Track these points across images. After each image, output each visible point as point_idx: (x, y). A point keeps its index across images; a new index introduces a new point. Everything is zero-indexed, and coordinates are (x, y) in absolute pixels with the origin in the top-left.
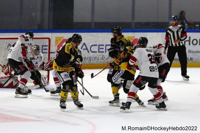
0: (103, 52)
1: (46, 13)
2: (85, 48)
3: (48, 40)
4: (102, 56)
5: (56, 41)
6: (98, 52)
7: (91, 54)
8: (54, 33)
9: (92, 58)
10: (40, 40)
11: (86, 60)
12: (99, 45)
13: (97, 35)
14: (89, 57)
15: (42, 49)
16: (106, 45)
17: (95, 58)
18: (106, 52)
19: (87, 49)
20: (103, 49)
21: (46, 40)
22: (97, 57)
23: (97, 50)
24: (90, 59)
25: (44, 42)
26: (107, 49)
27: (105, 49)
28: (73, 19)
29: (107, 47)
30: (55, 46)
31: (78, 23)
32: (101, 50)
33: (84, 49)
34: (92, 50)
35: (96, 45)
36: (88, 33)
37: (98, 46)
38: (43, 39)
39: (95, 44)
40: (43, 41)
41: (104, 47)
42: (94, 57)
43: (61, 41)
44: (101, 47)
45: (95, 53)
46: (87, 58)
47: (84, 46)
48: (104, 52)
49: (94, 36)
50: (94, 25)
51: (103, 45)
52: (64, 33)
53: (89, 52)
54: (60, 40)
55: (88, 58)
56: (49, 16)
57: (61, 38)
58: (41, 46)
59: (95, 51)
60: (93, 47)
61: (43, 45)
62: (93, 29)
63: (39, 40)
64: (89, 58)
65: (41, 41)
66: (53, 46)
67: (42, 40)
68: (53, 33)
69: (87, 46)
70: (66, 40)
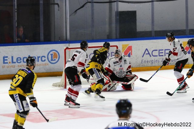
0: (162, 56)
1: (114, 25)
2: (148, 53)
3: (116, 47)
4: (162, 59)
5: (123, 48)
6: (158, 56)
7: (153, 58)
11: (149, 63)
12: (159, 50)
13: (157, 42)
15: (111, 55)
16: (165, 50)
18: (165, 55)
19: (149, 54)
20: (162, 53)
22: (158, 61)
23: (158, 54)
24: (152, 61)
25: (113, 49)
26: (166, 53)
27: (164, 53)
28: (136, 29)
29: (166, 51)
30: (122, 53)
31: (140, 32)
32: (161, 54)
33: (146, 54)
34: (154, 55)
35: (157, 50)
36: (149, 40)
39: (156, 49)
41: (163, 51)
42: (156, 60)
44: (160, 51)
46: (149, 61)
47: (147, 51)
48: (164, 55)
49: (155, 43)
50: (154, 33)
51: (163, 50)
53: (150, 56)
55: (151, 61)
56: (116, 28)
57: (126, 45)
58: (110, 53)
60: (154, 51)
62: (153, 37)
68: (120, 42)
69: (149, 51)
70: (131, 47)
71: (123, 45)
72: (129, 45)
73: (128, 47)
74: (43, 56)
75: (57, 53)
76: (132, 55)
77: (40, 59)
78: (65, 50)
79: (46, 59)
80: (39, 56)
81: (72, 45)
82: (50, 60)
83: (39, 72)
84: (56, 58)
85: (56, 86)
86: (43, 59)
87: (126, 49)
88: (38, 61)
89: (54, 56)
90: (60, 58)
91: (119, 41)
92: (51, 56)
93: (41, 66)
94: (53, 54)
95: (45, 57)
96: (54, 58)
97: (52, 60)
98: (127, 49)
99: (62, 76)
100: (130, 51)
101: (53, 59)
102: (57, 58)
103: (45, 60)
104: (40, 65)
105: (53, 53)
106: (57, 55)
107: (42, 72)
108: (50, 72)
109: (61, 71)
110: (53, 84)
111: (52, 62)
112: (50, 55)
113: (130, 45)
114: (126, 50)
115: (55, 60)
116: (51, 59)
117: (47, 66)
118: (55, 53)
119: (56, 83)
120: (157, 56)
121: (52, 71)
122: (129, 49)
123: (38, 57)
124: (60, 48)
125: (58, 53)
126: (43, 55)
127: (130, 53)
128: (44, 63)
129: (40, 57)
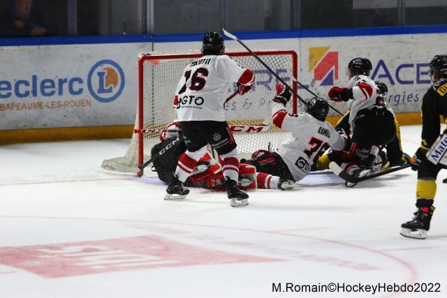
0: (428, 82)
2: (384, 73)
3: (290, 56)
5: (311, 57)
6: (415, 82)
7: (399, 89)
8: (307, 39)
9: (401, 98)
10: (272, 56)
12: (419, 66)
13: (414, 40)
14: (394, 95)
17: (408, 98)
19: (388, 75)
21: (286, 56)
22: (414, 97)
23: (413, 77)
24: (397, 99)
25: (282, 62)
28: (351, 3)
30: (310, 71)
31: (363, 10)
32: (423, 78)
33: (380, 76)
34: (403, 79)
35: (412, 66)
36: (390, 36)
37: (415, 66)
38: (279, 56)
39: (409, 63)
40: (278, 60)
42: (407, 94)
43: (323, 57)
44: (422, 69)
45: (410, 85)
47: (381, 67)
49: (406, 43)
50: (404, 14)
52: (331, 38)
53: (392, 83)
54: (321, 56)
57: (322, 50)
59: (408, 79)
60: (402, 69)
61: (279, 68)
62: (402, 24)
63: (270, 59)
64: (395, 98)
65: (274, 59)
66: (304, 69)
67: (276, 57)
68: (302, 39)
69: (389, 68)
70: (336, 54)
71: (311, 50)
72: (328, 48)
73: (326, 54)
74: (76, 79)
75: (117, 70)
76: (337, 78)
77: (66, 86)
78: (141, 62)
79: (85, 86)
80: (63, 78)
81: (161, 48)
82: (96, 91)
83: (64, 126)
84: (113, 85)
85: (112, 168)
86: (76, 86)
87: (321, 60)
88: (61, 93)
89: (107, 77)
90: (126, 83)
91: (301, 36)
92: (98, 77)
93: (70, 109)
94: (104, 73)
95: (80, 81)
96: (107, 86)
97: (101, 90)
98: (323, 61)
99: (130, 137)
100: (333, 68)
101: (105, 88)
102: (115, 85)
103: (80, 91)
104: (66, 104)
105: (106, 71)
106: (117, 75)
107: (72, 125)
108: (96, 124)
109: (128, 123)
110: (105, 161)
111: (102, 95)
112: (95, 75)
113: (331, 50)
114: (320, 65)
115: (110, 90)
116: (98, 87)
117: (87, 108)
118: (110, 71)
119: (112, 160)
120: (411, 82)
121: (101, 123)
122: (329, 62)
123: (61, 82)
124: (126, 54)
125: (121, 71)
126: (77, 76)
127: (331, 73)
128: (77, 98)
129: (66, 80)
